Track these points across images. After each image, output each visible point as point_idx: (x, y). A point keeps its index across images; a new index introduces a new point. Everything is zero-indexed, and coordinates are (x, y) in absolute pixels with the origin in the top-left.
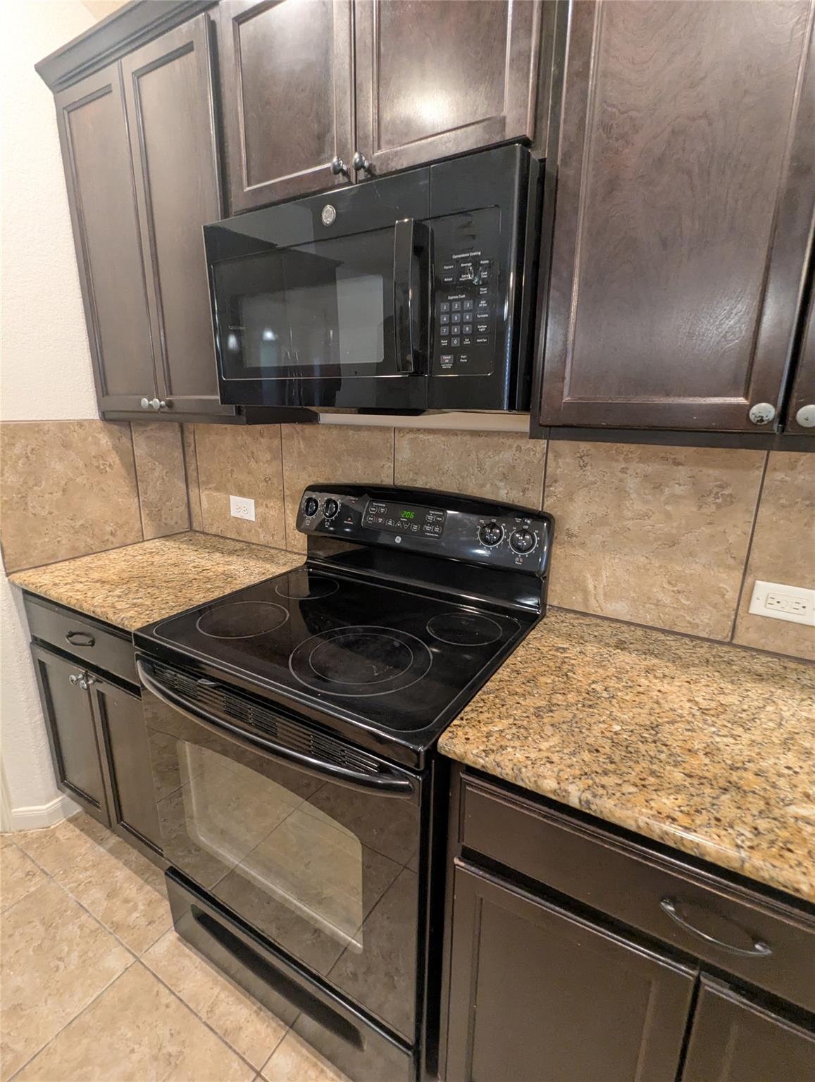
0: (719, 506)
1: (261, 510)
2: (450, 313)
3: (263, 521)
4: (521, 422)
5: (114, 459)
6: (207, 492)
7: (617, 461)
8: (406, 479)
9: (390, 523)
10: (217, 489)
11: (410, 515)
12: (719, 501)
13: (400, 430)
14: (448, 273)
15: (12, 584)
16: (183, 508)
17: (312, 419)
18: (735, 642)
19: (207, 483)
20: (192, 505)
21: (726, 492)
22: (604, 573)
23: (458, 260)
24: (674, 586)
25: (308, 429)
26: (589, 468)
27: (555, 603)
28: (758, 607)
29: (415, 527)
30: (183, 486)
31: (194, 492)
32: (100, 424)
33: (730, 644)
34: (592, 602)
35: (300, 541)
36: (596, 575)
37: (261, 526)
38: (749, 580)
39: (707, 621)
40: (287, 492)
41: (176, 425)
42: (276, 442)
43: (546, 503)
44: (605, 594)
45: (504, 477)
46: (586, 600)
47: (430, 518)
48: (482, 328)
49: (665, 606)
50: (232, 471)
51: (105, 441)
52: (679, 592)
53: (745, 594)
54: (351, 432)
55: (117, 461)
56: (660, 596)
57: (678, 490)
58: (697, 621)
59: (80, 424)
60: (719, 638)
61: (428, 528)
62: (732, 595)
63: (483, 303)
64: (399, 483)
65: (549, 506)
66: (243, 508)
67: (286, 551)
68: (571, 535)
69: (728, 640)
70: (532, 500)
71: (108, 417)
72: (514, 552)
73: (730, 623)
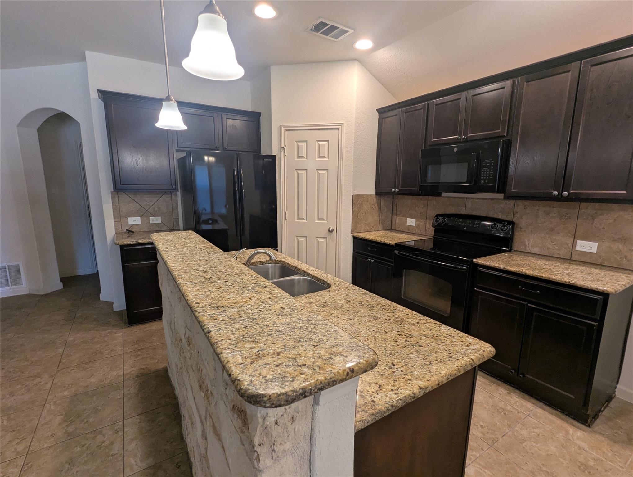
0: (566, 219)
1: (418, 222)
2: (484, 172)
3: (418, 226)
4: (501, 196)
5: (376, 205)
6: (399, 217)
7: (536, 207)
8: (469, 212)
9: (463, 224)
10: (402, 216)
11: (468, 222)
12: (566, 218)
13: (468, 198)
14: (484, 163)
15: (352, 236)
16: (390, 222)
17: (439, 195)
18: (572, 259)
19: (400, 214)
20: (393, 221)
21: (568, 215)
22: (531, 240)
23: (487, 161)
24: (553, 242)
25: (438, 198)
26: (527, 209)
27: (516, 249)
28: (578, 248)
29: (471, 225)
30: (391, 215)
31: (394, 217)
32: (375, 196)
33: (570, 259)
34: (528, 249)
35: (431, 232)
36: (529, 240)
37: (417, 227)
38: (575, 240)
39: (563, 253)
40: (428, 217)
41: (392, 197)
42: (426, 202)
43: (514, 219)
44: (532, 246)
45: (501, 212)
46: (525, 248)
47: (476, 222)
48: (491, 175)
49: (550, 249)
50: (409, 211)
51: (375, 200)
52: (554, 244)
53: (574, 244)
54: (452, 199)
55: (377, 206)
56: (549, 246)
57: (554, 215)
58: (560, 253)
59: (371, 195)
60: (567, 258)
61: (475, 225)
62: (570, 245)
63: (492, 170)
64: (466, 213)
65: (515, 220)
66: (411, 222)
67: (425, 235)
68: (521, 228)
69: (570, 258)
70: (510, 218)
71: (377, 193)
72: (501, 231)
73: (570, 253)
